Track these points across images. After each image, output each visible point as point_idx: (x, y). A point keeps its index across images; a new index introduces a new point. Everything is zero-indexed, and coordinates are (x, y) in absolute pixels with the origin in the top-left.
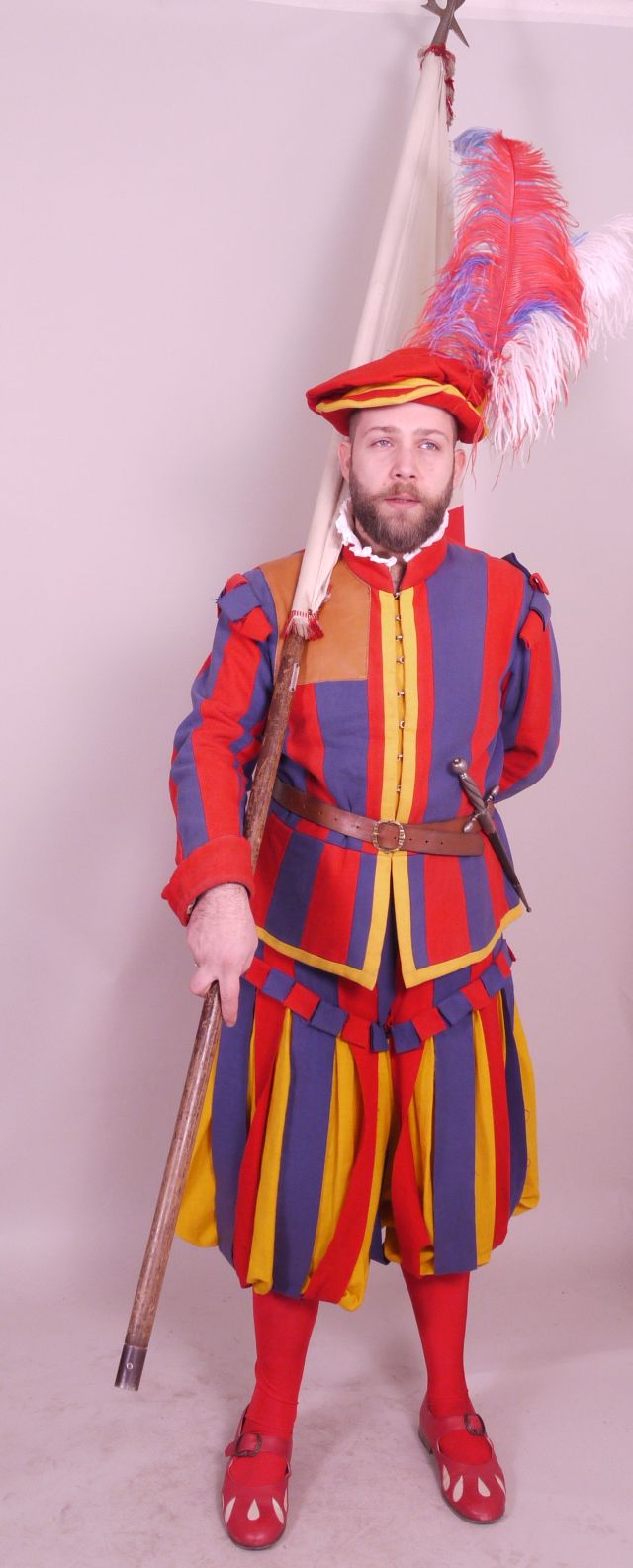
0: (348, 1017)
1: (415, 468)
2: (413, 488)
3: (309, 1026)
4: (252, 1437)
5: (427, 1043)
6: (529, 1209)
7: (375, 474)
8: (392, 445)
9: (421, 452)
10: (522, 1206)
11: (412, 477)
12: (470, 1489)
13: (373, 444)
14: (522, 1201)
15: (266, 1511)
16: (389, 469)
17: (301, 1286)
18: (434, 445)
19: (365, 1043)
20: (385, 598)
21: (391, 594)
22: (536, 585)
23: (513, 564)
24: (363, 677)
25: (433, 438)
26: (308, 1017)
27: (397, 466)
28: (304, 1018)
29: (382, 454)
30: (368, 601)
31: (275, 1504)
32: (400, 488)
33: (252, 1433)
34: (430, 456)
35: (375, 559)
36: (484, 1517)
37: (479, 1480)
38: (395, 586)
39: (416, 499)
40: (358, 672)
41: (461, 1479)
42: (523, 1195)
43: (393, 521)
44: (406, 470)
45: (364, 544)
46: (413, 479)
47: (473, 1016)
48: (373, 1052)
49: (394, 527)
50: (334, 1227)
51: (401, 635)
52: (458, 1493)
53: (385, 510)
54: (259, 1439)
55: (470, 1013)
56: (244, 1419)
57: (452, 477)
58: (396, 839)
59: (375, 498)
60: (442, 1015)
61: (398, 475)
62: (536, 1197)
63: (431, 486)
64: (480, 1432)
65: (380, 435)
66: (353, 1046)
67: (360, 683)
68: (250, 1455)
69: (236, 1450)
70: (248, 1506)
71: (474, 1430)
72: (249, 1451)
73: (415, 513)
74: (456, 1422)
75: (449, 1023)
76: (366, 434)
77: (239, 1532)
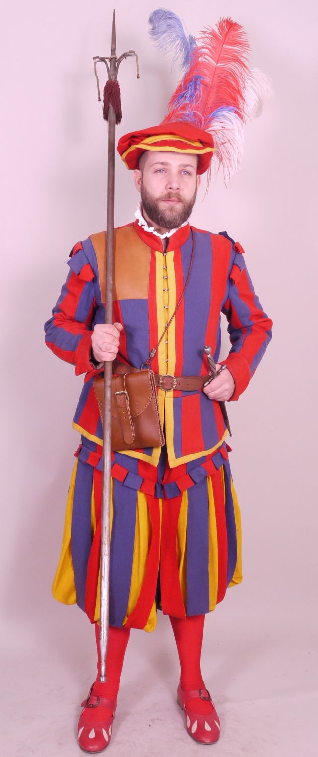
0: (143, 480)
1: (179, 184)
2: (179, 195)
3: (123, 485)
4: (95, 698)
5: (184, 493)
6: (237, 583)
7: (157, 187)
8: (166, 172)
9: (182, 176)
10: (233, 582)
11: (178, 189)
12: (201, 727)
13: (156, 172)
14: (233, 579)
15: (99, 735)
16: (165, 184)
17: (123, 621)
18: (187, 172)
19: (153, 494)
20: (159, 255)
21: (162, 254)
22: (237, 249)
23: (225, 237)
24: (145, 297)
25: (188, 169)
26: (122, 481)
27: (169, 183)
28: (120, 482)
29: (160, 176)
30: (149, 256)
31: (104, 731)
32: (171, 196)
33: (95, 696)
34: (186, 177)
35: (155, 233)
36: (207, 741)
37: (206, 723)
38: (164, 249)
39: (180, 200)
40: (143, 295)
41: (196, 722)
42: (234, 577)
43: (167, 211)
44: (175, 186)
45: (149, 225)
46: (178, 190)
47: (207, 478)
48: (156, 498)
49: (168, 215)
50: (139, 591)
51: (167, 276)
52: (194, 729)
53: (163, 206)
54: (98, 699)
55: (206, 477)
56: (92, 690)
57: (196, 190)
58: (172, 384)
59: (157, 200)
60: (191, 478)
61: (170, 188)
62: (241, 578)
63: (187, 194)
64: (208, 699)
65: (160, 167)
66: (147, 495)
67: (145, 300)
68: (93, 707)
69: (87, 704)
70: (89, 731)
71: (204, 698)
72: (93, 705)
73: (179, 207)
74: (194, 694)
75: (195, 483)
76: (152, 166)
77: (84, 743)
